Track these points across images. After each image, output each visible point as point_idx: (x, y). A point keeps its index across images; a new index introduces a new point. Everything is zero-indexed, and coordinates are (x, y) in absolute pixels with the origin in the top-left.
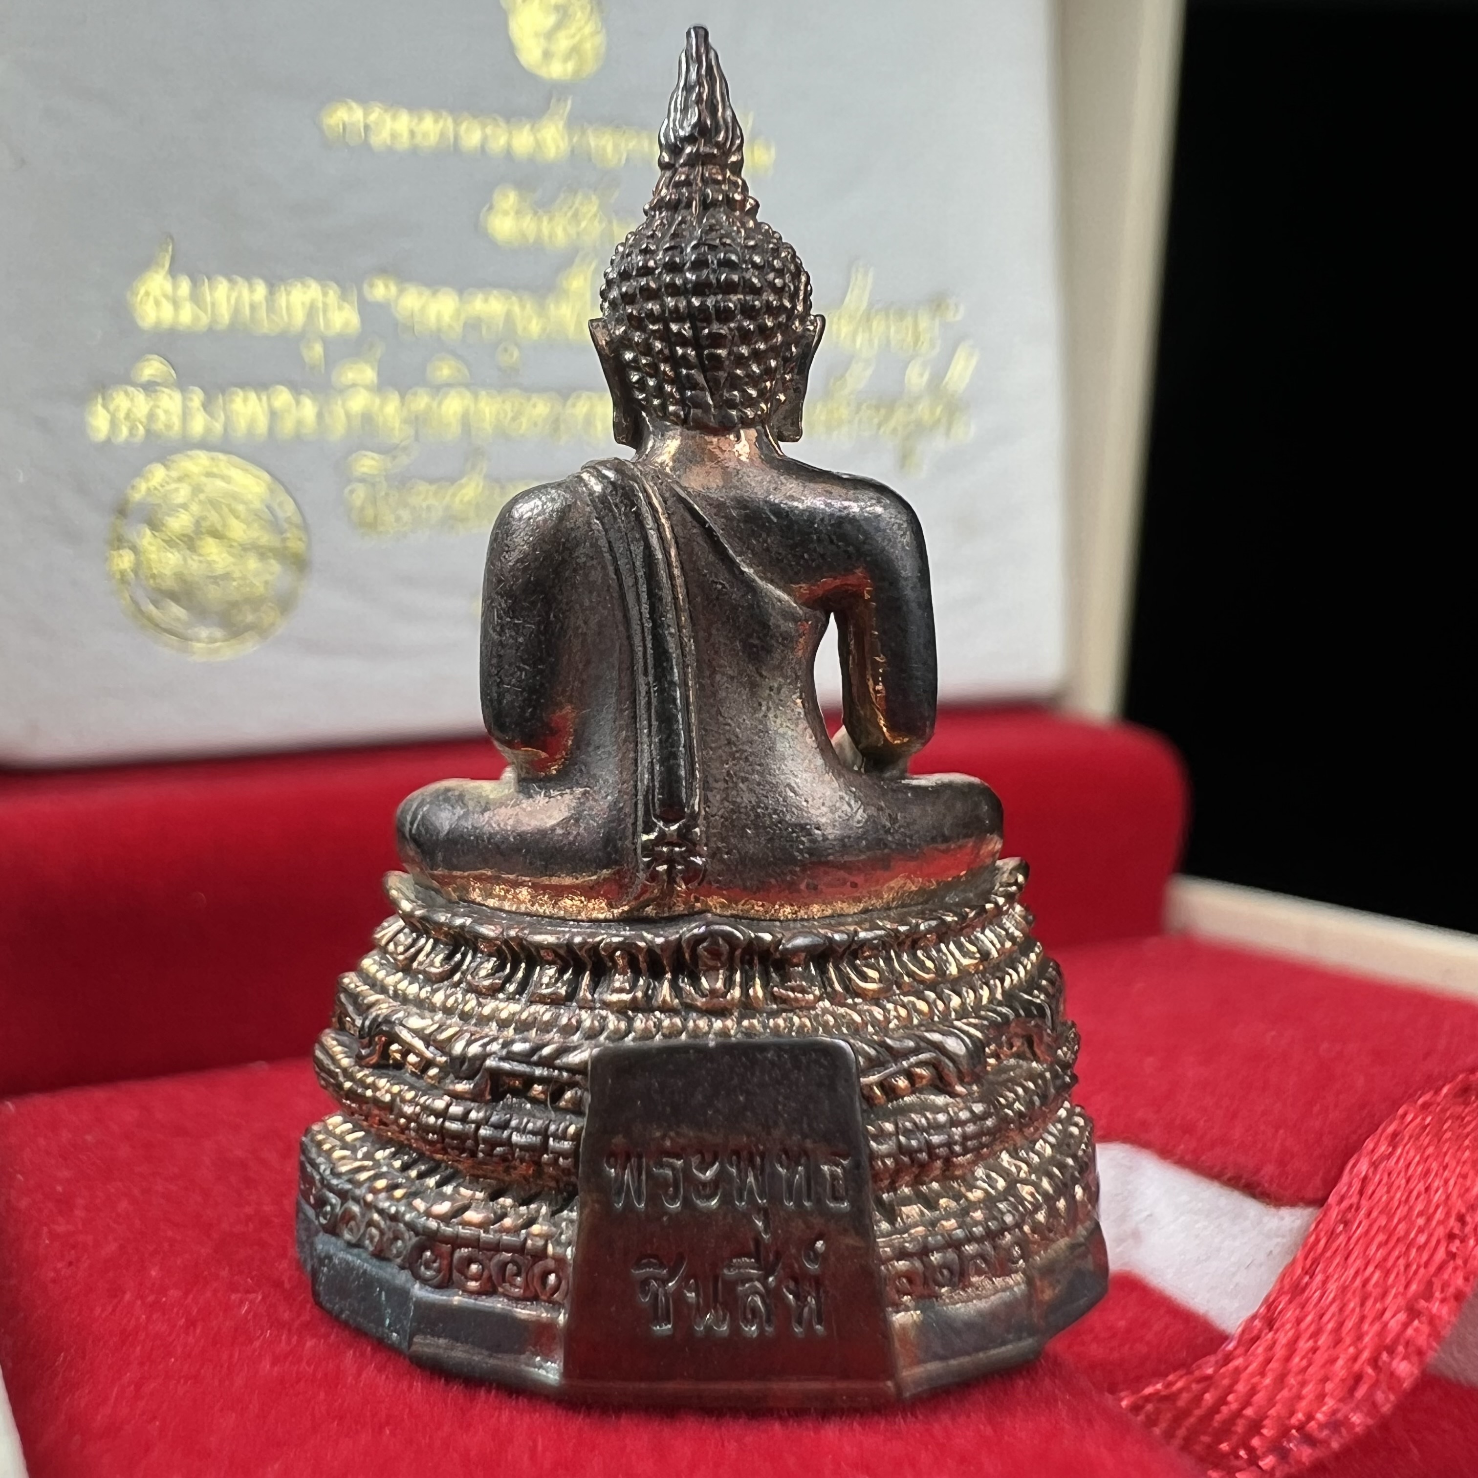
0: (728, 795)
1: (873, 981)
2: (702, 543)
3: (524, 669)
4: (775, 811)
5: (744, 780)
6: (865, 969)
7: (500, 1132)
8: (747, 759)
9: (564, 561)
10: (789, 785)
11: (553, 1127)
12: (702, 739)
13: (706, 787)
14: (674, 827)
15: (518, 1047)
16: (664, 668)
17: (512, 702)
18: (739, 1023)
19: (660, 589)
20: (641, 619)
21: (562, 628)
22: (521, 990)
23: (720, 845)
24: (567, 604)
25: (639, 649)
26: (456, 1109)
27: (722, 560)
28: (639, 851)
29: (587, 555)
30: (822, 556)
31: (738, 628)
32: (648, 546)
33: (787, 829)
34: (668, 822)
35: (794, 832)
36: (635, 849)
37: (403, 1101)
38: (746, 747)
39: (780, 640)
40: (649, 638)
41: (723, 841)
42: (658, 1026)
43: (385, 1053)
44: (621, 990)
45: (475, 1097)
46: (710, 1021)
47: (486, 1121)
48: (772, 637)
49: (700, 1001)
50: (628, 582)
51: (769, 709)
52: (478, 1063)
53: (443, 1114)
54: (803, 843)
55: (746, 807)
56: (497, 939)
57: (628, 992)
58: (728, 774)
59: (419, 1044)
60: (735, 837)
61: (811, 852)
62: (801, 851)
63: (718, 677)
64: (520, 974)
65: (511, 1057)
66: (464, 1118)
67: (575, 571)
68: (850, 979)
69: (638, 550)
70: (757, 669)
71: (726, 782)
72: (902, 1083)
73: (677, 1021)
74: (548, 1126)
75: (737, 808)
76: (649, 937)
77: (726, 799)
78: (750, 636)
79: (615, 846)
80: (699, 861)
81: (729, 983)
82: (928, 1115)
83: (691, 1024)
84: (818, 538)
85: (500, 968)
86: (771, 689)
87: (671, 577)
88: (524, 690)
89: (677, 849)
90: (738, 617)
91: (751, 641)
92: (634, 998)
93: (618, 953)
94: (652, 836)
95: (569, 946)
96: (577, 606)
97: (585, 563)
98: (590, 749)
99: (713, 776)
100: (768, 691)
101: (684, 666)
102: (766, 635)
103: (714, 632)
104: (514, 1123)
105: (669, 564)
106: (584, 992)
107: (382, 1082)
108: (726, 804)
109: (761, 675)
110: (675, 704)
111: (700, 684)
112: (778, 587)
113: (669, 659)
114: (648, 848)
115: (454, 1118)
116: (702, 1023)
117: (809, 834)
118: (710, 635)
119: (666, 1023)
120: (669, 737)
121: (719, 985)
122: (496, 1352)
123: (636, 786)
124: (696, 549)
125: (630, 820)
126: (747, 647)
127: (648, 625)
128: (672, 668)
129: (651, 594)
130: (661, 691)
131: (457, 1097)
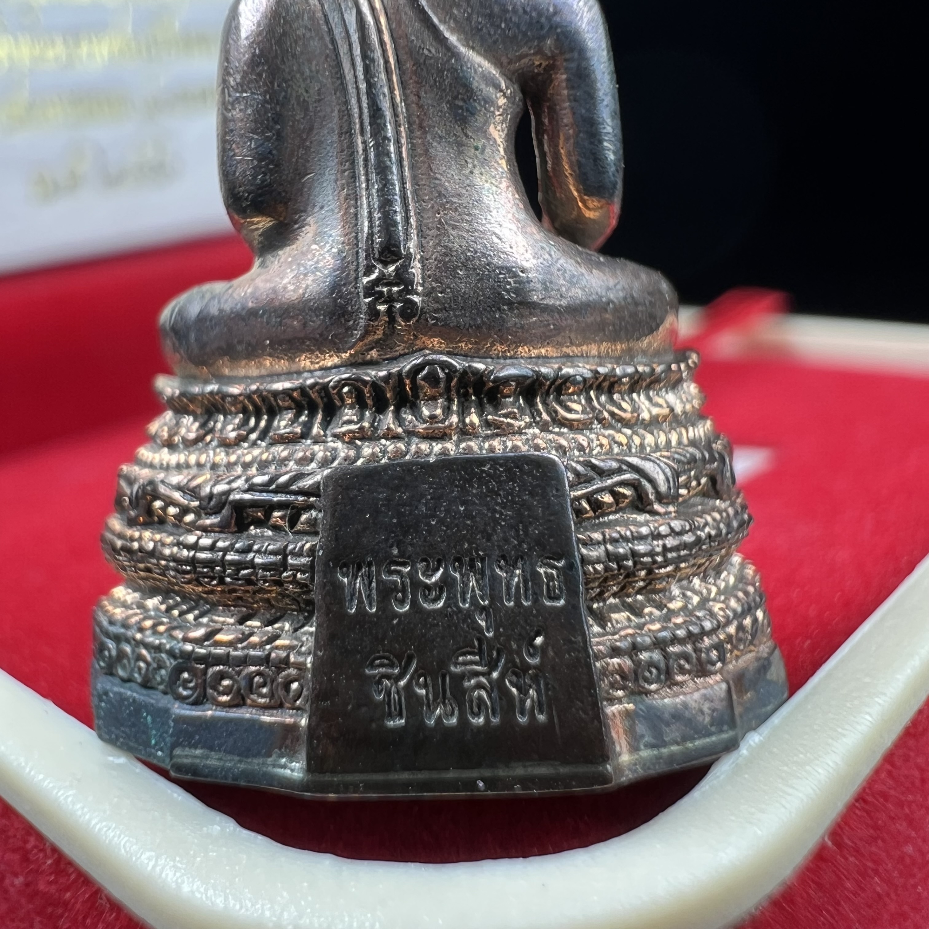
0: (440, 241)
1: (576, 412)
2: (409, 12)
3: (253, 138)
4: (484, 255)
5: (454, 227)
6: (569, 404)
7: (244, 555)
8: (456, 210)
9: (284, 34)
10: (494, 233)
11: (291, 547)
12: (415, 192)
13: (421, 235)
14: (392, 268)
15: (259, 480)
16: (379, 125)
17: (244, 171)
18: (457, 446)
19: (373, 51)
20: (356, 82)
21: (285, 97)
22: (262, 437)
23: (434, 284)
24: (289, 73)
25: (356, 111)
26: (206, 542)
27: (428, 28)
28: (361, 294)
29: (306, 27)
30: (518, 26)
31: (444, 90)
32: (359, 13)
33: (494, 271)
34: (386, 264)
35: (501, 273)
36: (358, 293)
37: (163, 545)
38: (455, 200)
39: (482, 103)
40: (364, 98)
41: (436, 281)
42: (384, 452)
43: (150, 511)
44: (349, 422)
45: (222, 528)
46: (431, 445)
47: (231, 548)
48: (475, 100)
49: (421, 427)
50: (343, 50)
51: (474, 166)
52: (224, 497)
53: (195, 547)
54: (509, 283)
55: (457, 251)
56: (240, 395)
57: (356, 423)
58: (440, 222)
59: (177, 496)
60: (447, 278)
61: (517, 291)
62: (508, 291)
63: (429, 137)
64: (263, 424)
65: (252, 488)
66: (212, 548)
67: (296, 42)
68: (556, 412)
69: (351, 19)
70: (462, 129)
71: (438, 229)
72: (608, 498)
73: (402, 446)
74: (286, 546)
75: (448, 252)
76: (373, 373)
77: (439, 244)
78: (456, 98)
79: (340, 291)
80: (416, 299)
81: (447, 411)
82: (632, 528)
83: (413, 448)
84: (514, 8)
85: (245, 422)
86: (476, 149)
87: (382, 43)
88: (254, 158)
89: (395, 289)
90: (444, 80)
91: (457, 102)
92: (362, 428)
93: (346, 389)
94: (373, 277)
95: (302, 389)
96: (298, 76)
97: (304, 35)
98: (316, 210)
99: (427, 225)
100: (473, 150)
101: (397, 125)
102: (470, 98)
103: (423, 94)
104: (256, 547)
105: (380, 32)
106: (316, 430)
107: (147, 534)
108: (439, 248)
109: (467, 136)
110: (390, 157)
111: (412, 143)
112: (479, 53)
113: (383, 116)
114: (369, 290)
115: (204, 549)
116: (424, 446)
117: (515, 275)
118: (419, 97)
119: (391, 448)
120: (385, 186)
121: (439, 412)
122: (247, 757)
123: (356, 238)
124: (404, 17)
125: (353, 267)
126: (453, 107)
127: (363, 86)
128: (385, 126)
129: (364, 56)
130: (377, 146)
131: (205, 530)
